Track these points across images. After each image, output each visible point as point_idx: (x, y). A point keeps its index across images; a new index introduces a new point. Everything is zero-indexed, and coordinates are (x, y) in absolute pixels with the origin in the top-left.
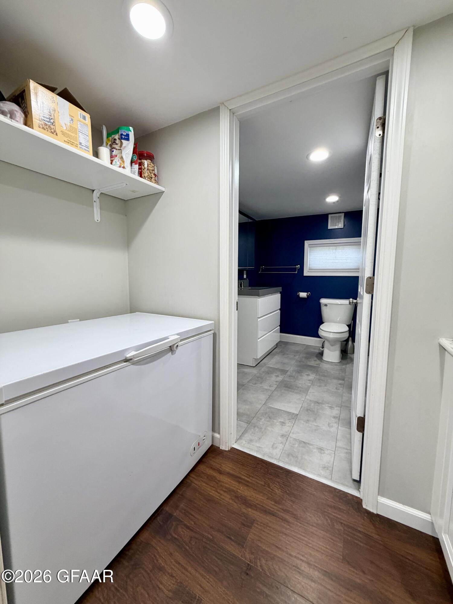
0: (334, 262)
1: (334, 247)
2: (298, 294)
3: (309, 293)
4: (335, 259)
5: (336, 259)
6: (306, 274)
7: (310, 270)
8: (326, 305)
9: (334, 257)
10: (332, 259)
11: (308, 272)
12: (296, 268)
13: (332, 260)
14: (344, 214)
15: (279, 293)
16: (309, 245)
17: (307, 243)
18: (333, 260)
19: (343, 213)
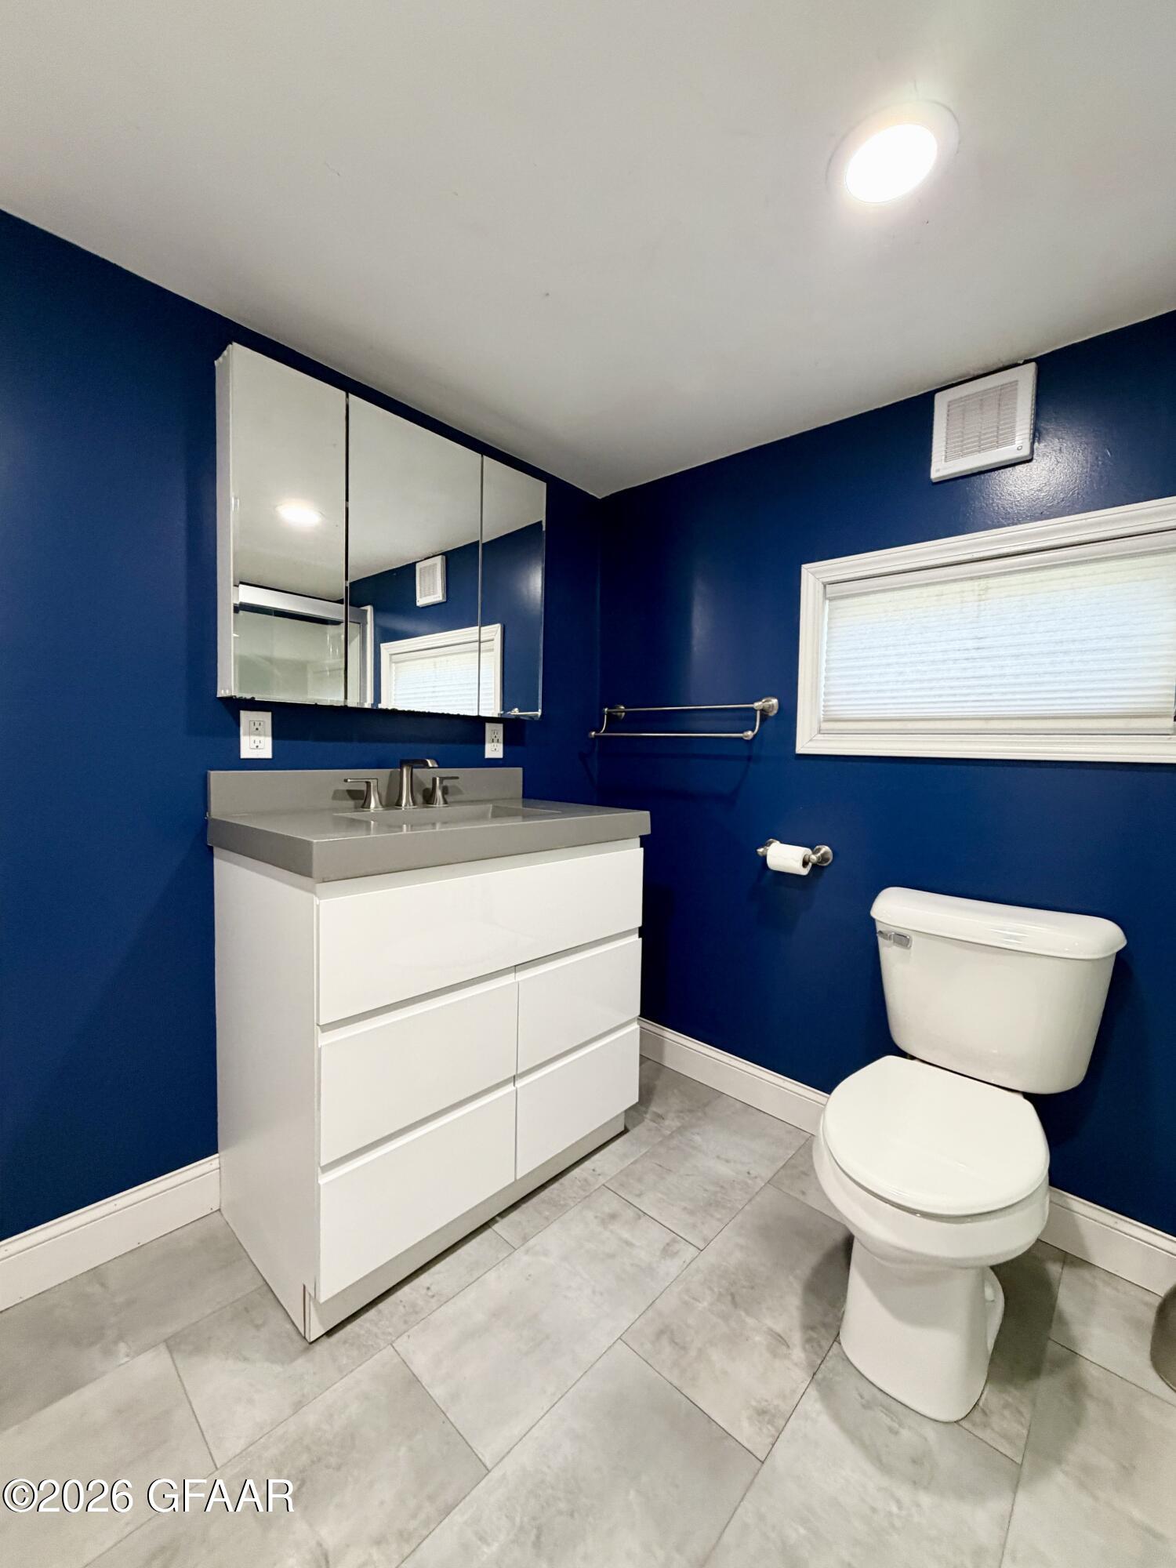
0: (969, 674)
1: (968, 585)
2: (761, 850)
3: (825, 849)
4: (975, 654)
5: (985, 653)
6: (808, 742)
7: (831, 721)
8: (902, 940)
9: (970, 644)
10: (958, 655)
11: (820, 732)
12: (754, 710)
13: (955, 660)
14: (1033, 365)
15: (638, 840)
16: (825, 585)
17: (813, 576)
18: (966, 664)
19: (1026, 362)
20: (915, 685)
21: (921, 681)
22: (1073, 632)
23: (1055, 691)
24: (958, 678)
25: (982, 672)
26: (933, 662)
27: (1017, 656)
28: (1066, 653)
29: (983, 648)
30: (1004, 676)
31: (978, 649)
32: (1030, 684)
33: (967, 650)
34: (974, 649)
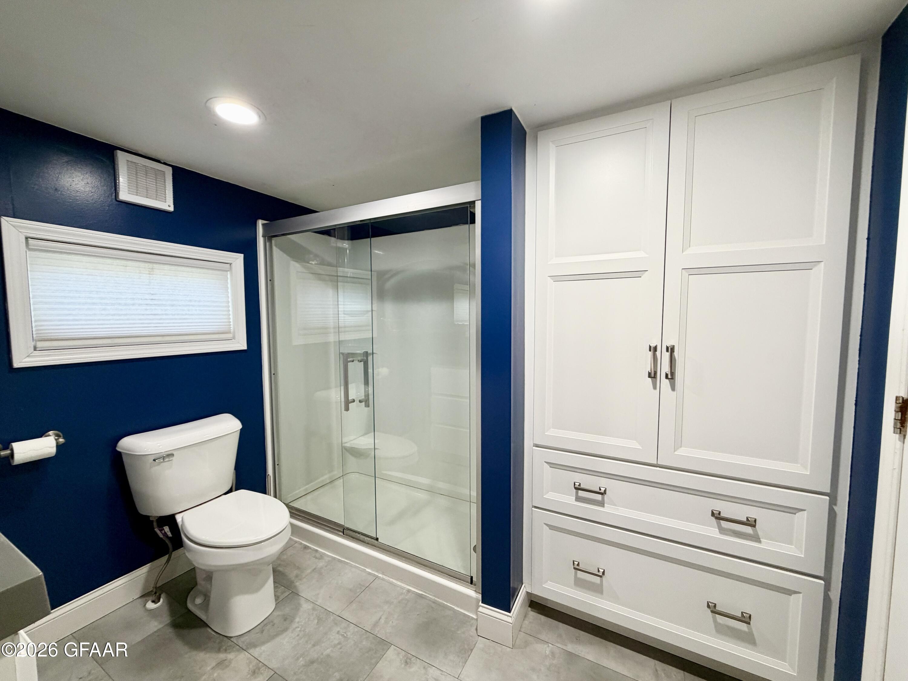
4: (150, 302)
9: (148, 296)
10: (141, 302)
18: (146, 307)
20: (115, 317)
21: (119, 315)
22: (194, 297)
23: (192, 323)
24: (143, 314)
25: (156, 312)
26: (126, 305)
27: (173, 305)
28: (193, 306)
29: (155, 300)
30: (166, 314)
31: (152, 299)
32: (180, 319)
33: (146, 299)
34: (150, 299)
